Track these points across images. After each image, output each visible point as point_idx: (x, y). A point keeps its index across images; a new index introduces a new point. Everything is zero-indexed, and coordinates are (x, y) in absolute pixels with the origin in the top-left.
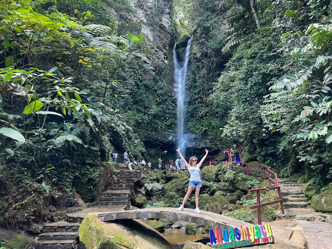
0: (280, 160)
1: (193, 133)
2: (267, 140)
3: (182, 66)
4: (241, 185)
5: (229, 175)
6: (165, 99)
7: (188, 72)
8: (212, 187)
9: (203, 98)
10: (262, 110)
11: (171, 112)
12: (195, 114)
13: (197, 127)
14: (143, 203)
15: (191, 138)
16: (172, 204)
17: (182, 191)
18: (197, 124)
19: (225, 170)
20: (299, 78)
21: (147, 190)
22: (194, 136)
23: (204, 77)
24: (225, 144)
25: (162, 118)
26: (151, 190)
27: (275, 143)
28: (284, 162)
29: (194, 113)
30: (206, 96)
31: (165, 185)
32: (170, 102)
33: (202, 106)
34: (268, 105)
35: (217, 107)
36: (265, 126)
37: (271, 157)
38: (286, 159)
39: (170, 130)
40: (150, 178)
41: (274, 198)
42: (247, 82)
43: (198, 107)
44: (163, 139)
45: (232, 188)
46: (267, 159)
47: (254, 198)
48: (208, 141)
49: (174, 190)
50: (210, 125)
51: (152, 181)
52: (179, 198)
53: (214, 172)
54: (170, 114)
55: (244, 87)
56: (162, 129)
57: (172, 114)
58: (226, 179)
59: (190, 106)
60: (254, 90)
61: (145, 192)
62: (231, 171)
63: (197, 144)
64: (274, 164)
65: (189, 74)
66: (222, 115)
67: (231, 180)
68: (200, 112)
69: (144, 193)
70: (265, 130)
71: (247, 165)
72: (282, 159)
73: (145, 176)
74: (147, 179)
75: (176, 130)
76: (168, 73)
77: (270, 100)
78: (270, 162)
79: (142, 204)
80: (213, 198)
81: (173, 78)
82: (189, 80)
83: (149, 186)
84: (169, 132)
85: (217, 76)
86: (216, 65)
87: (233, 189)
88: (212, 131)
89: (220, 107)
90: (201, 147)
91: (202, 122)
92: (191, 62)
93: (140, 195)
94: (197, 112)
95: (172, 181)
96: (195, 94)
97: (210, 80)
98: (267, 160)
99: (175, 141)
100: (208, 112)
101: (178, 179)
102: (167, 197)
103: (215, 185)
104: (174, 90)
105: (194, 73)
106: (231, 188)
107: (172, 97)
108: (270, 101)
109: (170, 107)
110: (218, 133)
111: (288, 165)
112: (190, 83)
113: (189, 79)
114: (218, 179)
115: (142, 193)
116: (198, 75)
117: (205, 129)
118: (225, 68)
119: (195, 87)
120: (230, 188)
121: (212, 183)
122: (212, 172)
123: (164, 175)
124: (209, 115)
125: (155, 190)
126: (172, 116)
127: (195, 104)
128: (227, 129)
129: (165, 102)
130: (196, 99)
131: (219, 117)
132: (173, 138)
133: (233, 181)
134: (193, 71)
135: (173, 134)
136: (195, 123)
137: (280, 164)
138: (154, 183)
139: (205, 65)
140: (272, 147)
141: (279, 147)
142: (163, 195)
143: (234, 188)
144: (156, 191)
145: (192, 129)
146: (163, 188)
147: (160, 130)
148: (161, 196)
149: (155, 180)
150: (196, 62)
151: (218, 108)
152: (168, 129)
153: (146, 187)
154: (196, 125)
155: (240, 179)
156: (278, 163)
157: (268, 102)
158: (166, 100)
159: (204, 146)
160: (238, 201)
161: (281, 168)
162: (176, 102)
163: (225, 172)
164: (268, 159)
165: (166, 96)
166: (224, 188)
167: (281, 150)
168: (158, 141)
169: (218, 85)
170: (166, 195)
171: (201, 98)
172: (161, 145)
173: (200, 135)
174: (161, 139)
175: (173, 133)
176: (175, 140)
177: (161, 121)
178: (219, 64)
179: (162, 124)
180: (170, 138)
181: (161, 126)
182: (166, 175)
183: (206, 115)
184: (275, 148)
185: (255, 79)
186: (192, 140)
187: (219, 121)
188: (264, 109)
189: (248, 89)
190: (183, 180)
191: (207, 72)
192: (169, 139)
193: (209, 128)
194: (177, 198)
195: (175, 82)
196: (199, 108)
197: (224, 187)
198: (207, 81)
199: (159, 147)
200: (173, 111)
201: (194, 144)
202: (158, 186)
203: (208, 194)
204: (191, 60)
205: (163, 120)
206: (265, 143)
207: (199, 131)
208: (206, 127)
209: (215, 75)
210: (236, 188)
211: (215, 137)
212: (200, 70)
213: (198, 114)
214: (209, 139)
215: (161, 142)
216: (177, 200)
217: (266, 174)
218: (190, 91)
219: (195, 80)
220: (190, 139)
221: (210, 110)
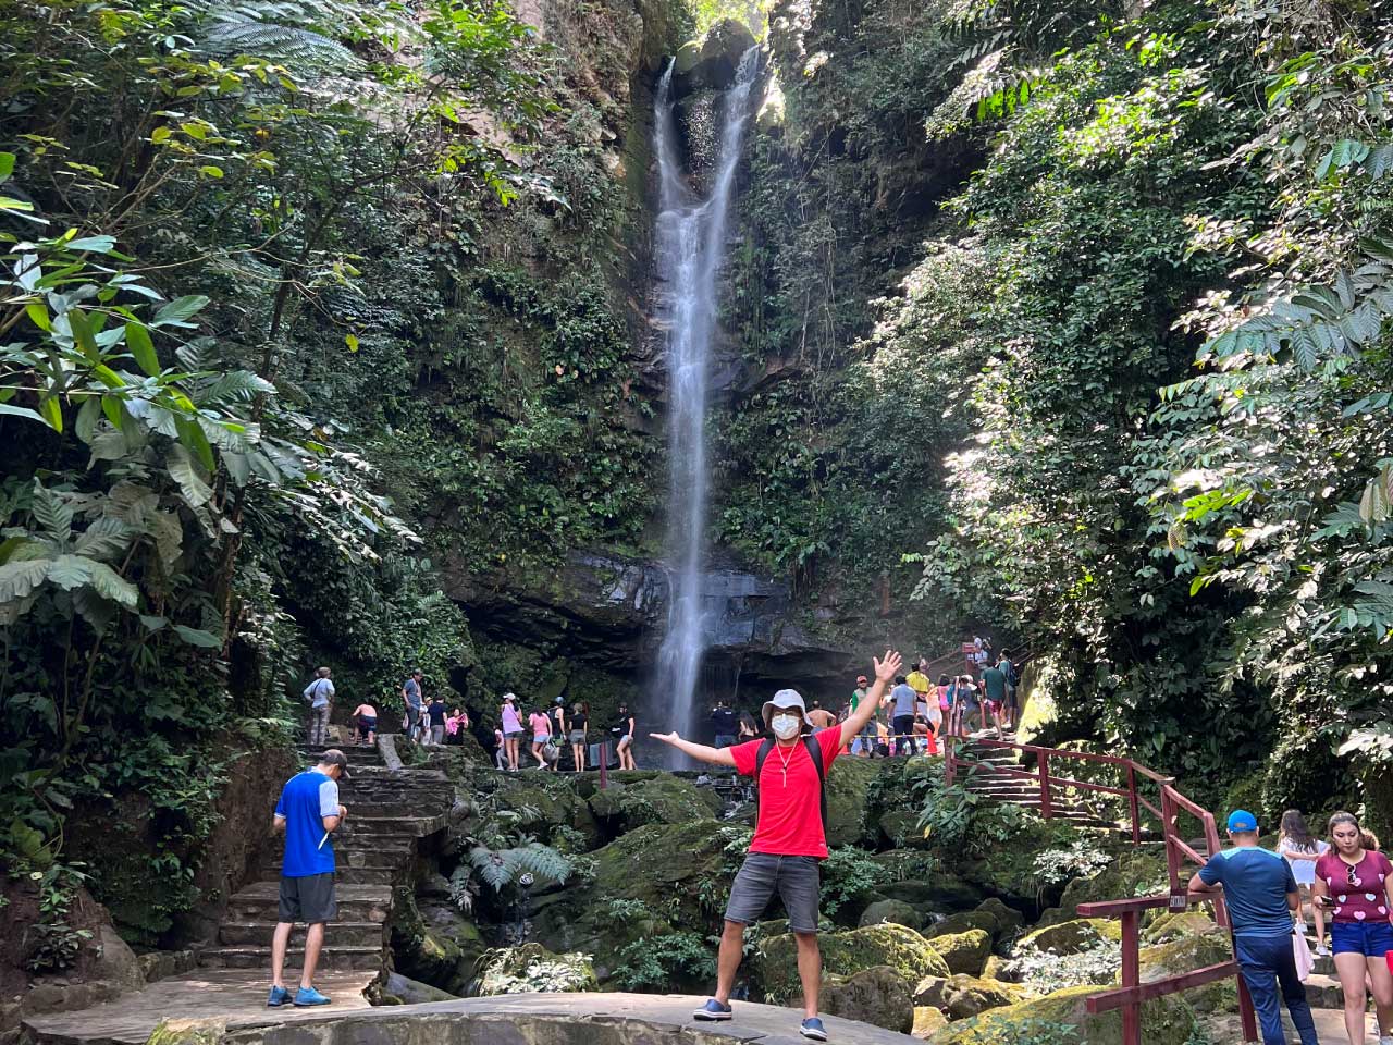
0: (1218, 737)
1: (744, 569)
2: (1154, 625)
3: (701, 194)
4: (1004, 870)
5: (944, 814)
6: (599, 371)
7: (732, 229)
8: (847, 875)
9: (810, 376)
10: (1140, 462)
11: (627, 446)
12: (762, 465)
13: (770, 535)
14: (459, 959)
15: (731, 593)
16: (625, 968)
17: (684, 895)
18: (772, 522)
19: (922, 784)
20: (1356, 305)
21: (486, 887)
22: (748, 585)
23: (819, 263)
24: (918, 638)
25: (577, 478)
26: (509, 888)
27: (1196, 645)
28: (1242, 751)
29: (754, 457)
30: (823, 368)
31: (585, 859)
32: (626, 388)
33: (800, 420)
34: (1174, 437)
35: (886, 431)
36: (1156, 553)
37: (1173, 722)
38: (1251, 732)
39: (620, 549)
40: (501, 818)
41: (1194, 951)
42: (1062, 306)
43: (778, 426)
44: (576, 593)
45: (956, 886)
46: (1152, 730)
47: (1086, 944)
48: (828, 614)
49: (638, 886)
50: (838, 530)
51: (515, 834)
52: (664, 933)
53: (859, 794)
54: (625, 458)
55: (1048, 333)
56: (573, 539)
57: (636, 456)
58: (927, 831)
59: (734, 417)
60: (1102, 354)
61: (474, 898)
62: (955, 789)
63: (765, 631)
64: (1189, 761)
65: (738, 240)
66: (911, 478)
67: (951, 842)
68: (792, 456)
69: (467, 900)
70: (1155, 571)
71: (1040, 758)
72: (1234, 734)
73: (475, 804)
74: (488, 820)
75: (651, 545)
76: (618, 229)
77: (1186, 408)
78: (1167, 747)
79: (454, 967)
80: (856, 942)
81: (651, 256)
82: (736, 274)
83: (500, 864)
84: (615, 558)
85: (890, 261)
86: (890, 199)
87: (964, 892)
88: (849, 563)
89: (902, 431)
90: (785, 651)
91: (798, 511)
92: (750, 176)
93: (444, 914)
94: (772, 451)
95: (626, 836)
96: (768, 352)
97: (851, 281)
98: (1149, 736)
99: (641, 610)
100: (833, 457)
101: (664, 827)
102: (598, 928)
103: (866, 864)
104: (652, 321)
105: (764, 238)
106: (949, 882)
107: (641, 360)
108: (1183, 416)
109: (626, 418)
110: (885, 572)
111: (1261, 766)
112: (741, 291)
113: (736, 266)
114: (882, 834)
115: (454, 903)
116: (786, 251)
117: (811, 549)
118: (933, 218)
119: (770, 312)
120: (944, 886)
121: (848, 852)
122: (848, 793)
123: (579, 801)
124: (838, 476)
125: (525, 886)
126: (634, 466)
127: (763, 405)
128: (944, 557)
129: (599, 387)
130: (773, 378)
131: (892, 487)
132: (635, 591)
133: (965, 845)
134: (761, 224)
135: (632, 569)
136: (760, 512)
137: (1220, 758)
138: (525, 845)
139: (828, 193)
140: (1181, 669)
141: (1216, 666)
142: (573, 917)
143: (968, 882)
144: (534, 889)
145: (743, 543)
146: (574, 878)
147: (560, 545)
148: (562, 919)
149: (527, 828)
150: (779, 175)
151: (887, 437)
152: (610, 540)
153: (480, 867)
154: (766, 528)
155: (1002, 836)
156: (1211, 754)
157: (1173, 422)
158: (604, 377)
159: (805, 644)
160: (993, 962)
161: (1224, 781)
162: (658, 392)
163: (921, 794)
164: (1158, 731)
165: (605, 354)
166: (915, 882)
167: (1226, 686)
168: (546, 606)
169: (903, 315)
170: (591, 916)
171: (796, 375)
172: (560, 631)
173: (782, 580)
174: (568, 594)
175: (636, 562)
176: (644, 601)
177: (568, 495)
178: (907, 196)
179: (574, 510)
180: (618, 593)
181: (566, 519)
182: (594, 799)
183: (820, 473)
184: (1194, 669)
185: (1108, 294)
186: (740, 606)
187: (888, 511)
188: (1150, 460)
189: (1065, 344)
190: (692, 831)
191: (838, 233)
192: (608, 595)
193: (833, 545)
194: (657, 932)
195: (661, 280)
196: (785, 432)
197: (910, 876)
198: (836, 285)
199: (552, 642)
200: (640, 442)
201: (748, 627)
202: (551, 862)
203: (829, 916)
204: (754, 165)
205: (579, 486)
206: (1145, 642)
207: (778, 559)
208: (817, 538)
209: (879, 255)
210: (978, 885)
211: (863, 597)
212: (800, 222)
213: (778, 462)
214: (833, 607)
215: (561, 610)
216: (653, 948)
217: (1140, 812)
218: (739, 335)
219: (772, 273)
220: (730, 601)
221: (844, 445)
